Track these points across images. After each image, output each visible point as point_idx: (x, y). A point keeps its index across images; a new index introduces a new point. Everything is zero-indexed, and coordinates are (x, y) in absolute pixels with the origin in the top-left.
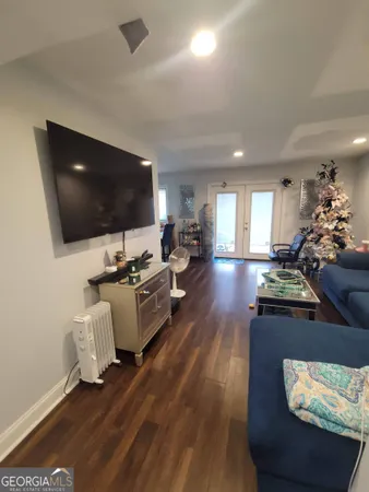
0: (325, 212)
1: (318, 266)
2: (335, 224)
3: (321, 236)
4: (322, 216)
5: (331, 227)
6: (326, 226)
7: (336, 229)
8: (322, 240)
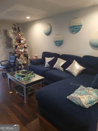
0: (19, 45)
1: (21, 67)
2: (23, 49)
3: (20, 55)
4: (19, 46)
5: (23, 51)
6: (21, 50)
7: (24, 52)
8: (21, 57)
